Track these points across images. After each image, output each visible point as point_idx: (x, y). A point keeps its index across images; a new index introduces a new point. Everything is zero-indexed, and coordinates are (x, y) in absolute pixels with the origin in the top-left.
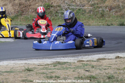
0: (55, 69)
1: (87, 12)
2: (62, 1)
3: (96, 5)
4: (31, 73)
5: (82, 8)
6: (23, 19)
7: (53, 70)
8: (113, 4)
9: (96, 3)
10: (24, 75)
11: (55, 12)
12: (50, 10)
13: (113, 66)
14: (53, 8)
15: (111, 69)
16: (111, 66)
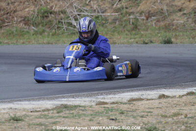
0: (60, 117)
1: (110, 21)
2: (67, 3)
3: (125, 10)
4: (20, 124)
5: (101, 15)
6: (3, 33)
7: (56, 119)
8: (152, 7)
9: (124, 6)
10: (9, 129)
11: (58, 23)
12: (49, 19)
13: (156, 112)
14: (53, 15)
15: (152, 115)
16: (151, 110)
